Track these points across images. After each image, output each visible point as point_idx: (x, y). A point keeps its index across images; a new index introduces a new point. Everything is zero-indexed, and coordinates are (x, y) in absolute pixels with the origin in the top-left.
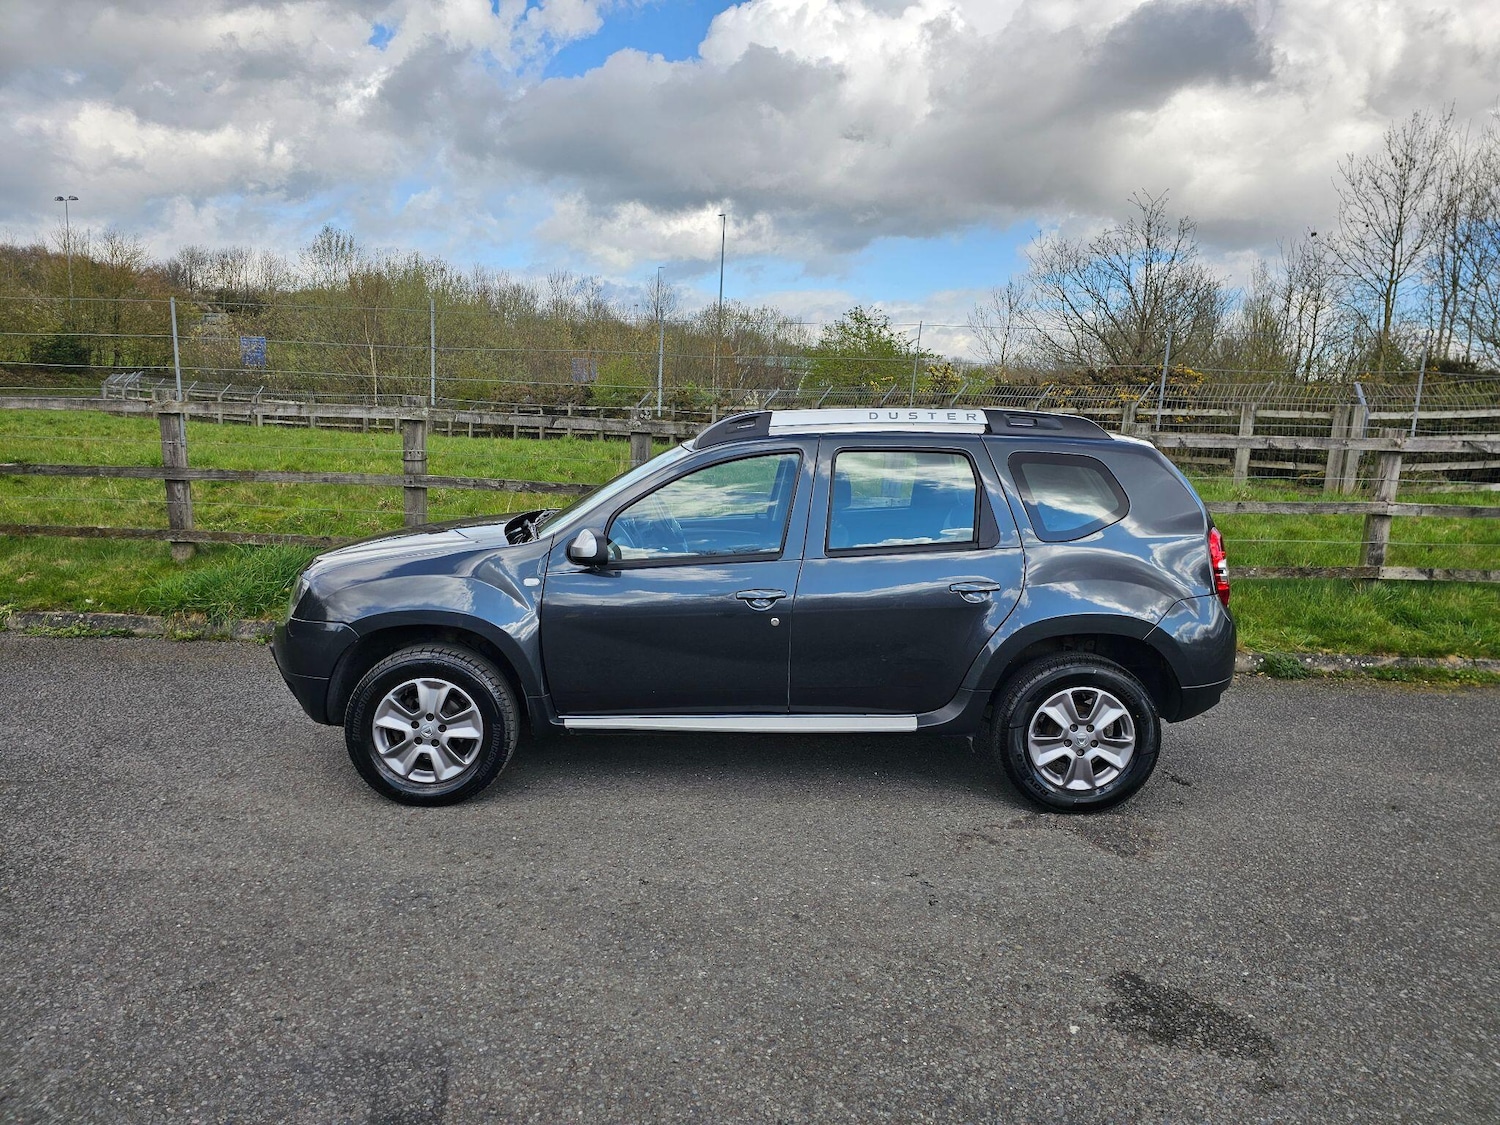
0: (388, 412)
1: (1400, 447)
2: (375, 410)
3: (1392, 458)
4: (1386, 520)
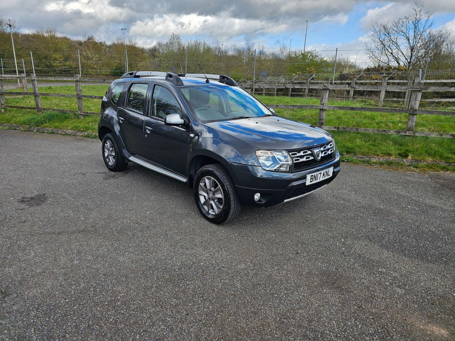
0: (71, 79)
1: (327, 87)
2: (69, 78)
3: (325, 91)
4: (324, 111)
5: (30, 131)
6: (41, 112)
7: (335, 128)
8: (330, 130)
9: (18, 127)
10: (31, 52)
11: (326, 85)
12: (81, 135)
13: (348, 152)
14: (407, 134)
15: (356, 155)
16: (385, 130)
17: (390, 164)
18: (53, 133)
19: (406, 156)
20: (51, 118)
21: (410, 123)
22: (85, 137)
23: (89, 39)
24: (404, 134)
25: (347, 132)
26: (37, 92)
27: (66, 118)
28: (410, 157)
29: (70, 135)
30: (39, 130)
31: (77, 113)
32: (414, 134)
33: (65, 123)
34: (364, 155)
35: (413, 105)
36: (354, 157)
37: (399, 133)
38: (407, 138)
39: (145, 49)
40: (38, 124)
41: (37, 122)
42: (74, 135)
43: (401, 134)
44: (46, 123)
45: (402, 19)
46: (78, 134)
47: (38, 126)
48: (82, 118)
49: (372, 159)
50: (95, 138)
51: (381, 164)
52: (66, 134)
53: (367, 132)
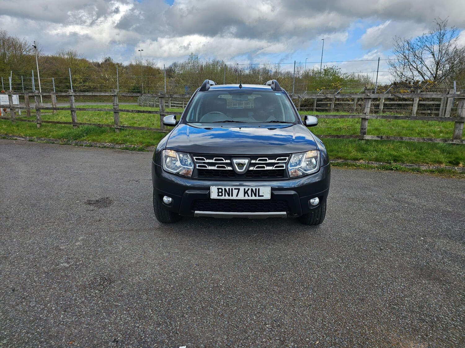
5: (69, 144)
6: (76, 127)
7: (378, 137)
8: (373, 139)
9: (56, 140)
10: (69, 68)
11: (369, 94)
12: (120, 147)
13: (395, 161)
14: (455, 143)
15: (404, 163)
16: (431, 139)
17: (441, 171)
18: (91, 146)
19: (457, 164)
20: (88, 132)
21: (457, 131)
22: (124, 149)
23: (106, 61)
24: (451, 142)
25: (390, 141)
26: (74, 107)
27: (103, 132)
28: (461, 165)
29: (108, 147)
30: (77, 143)
31: (113, 127)
32: (462, 142)
33: (103, 136)
34: (413, 163)
35: (460, 113)
36: (403, 165)
37: (446, 141)
38: (454, 147)
39: (161, 69)
40: (77, 137)
41: (75, 136)
42: (113, 148)
43: (448, 142)
44: (84, 136)
45: (425, 34)
46: (117, 146)
47: (76, 139)
48: (118, 131)
49: (421, 167)
50: (134, 150)
51: (432, 172)
52: (105, 147)
53: (412, 141)
